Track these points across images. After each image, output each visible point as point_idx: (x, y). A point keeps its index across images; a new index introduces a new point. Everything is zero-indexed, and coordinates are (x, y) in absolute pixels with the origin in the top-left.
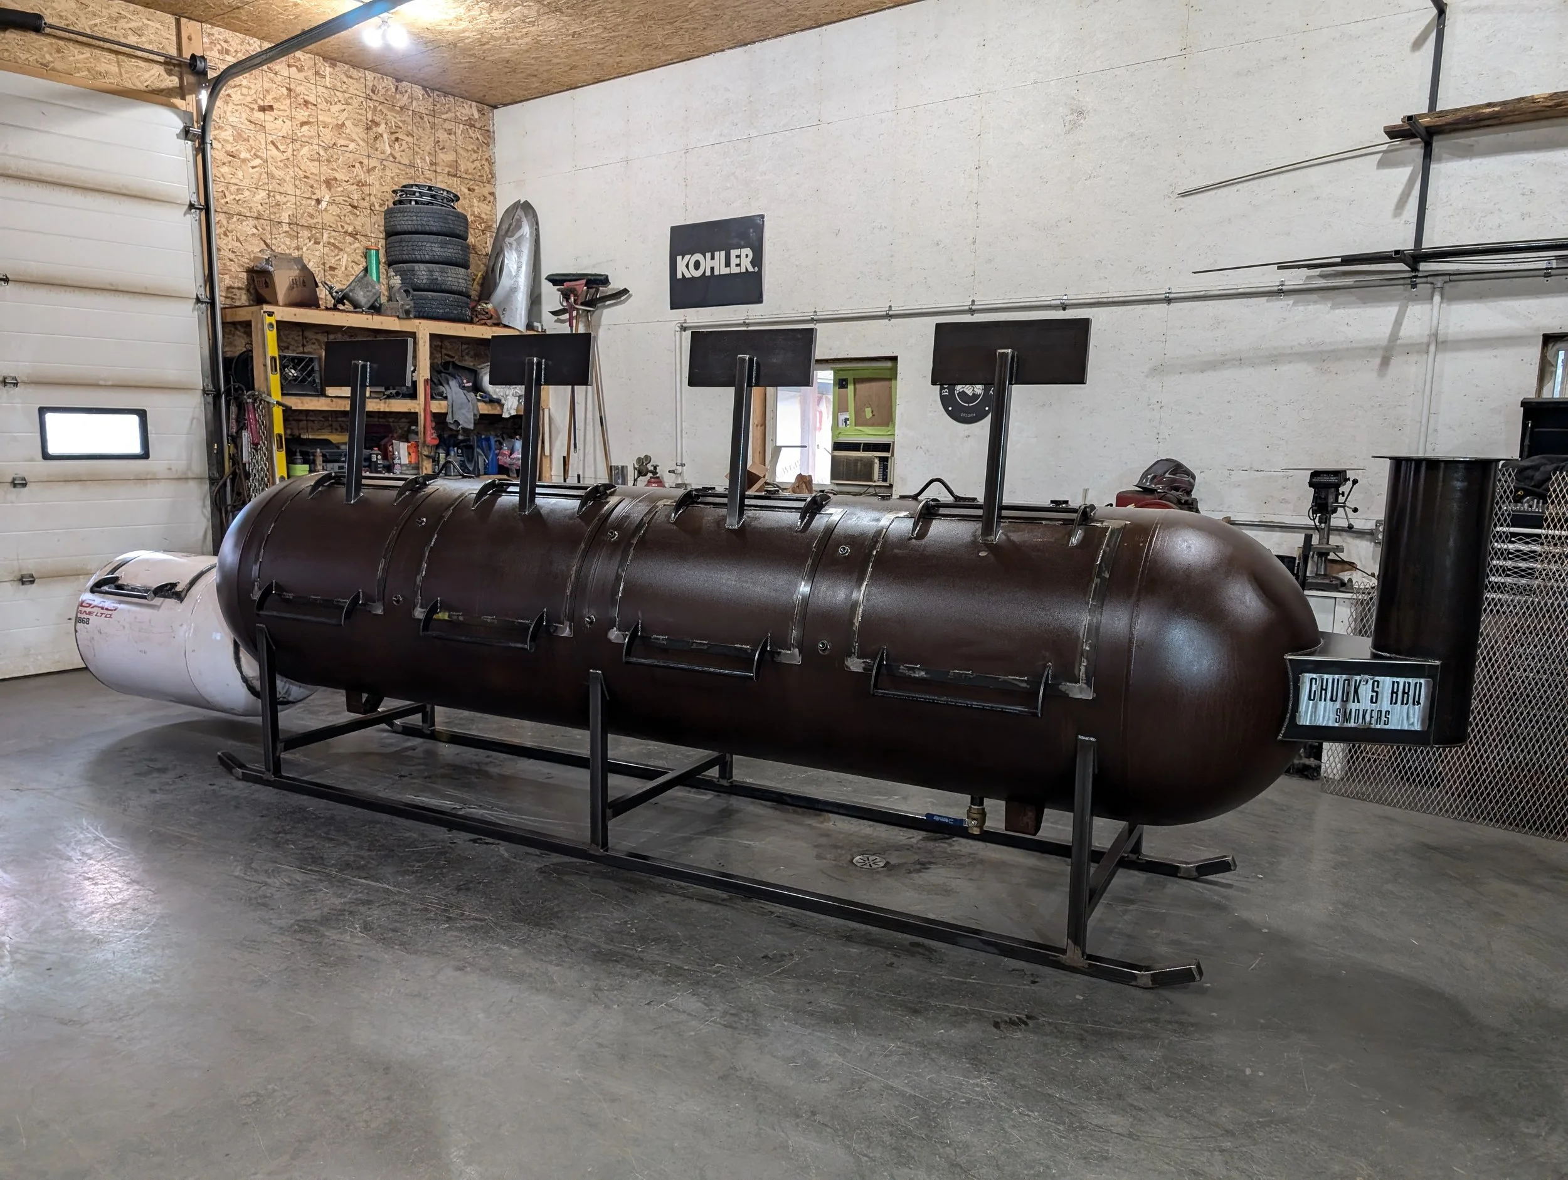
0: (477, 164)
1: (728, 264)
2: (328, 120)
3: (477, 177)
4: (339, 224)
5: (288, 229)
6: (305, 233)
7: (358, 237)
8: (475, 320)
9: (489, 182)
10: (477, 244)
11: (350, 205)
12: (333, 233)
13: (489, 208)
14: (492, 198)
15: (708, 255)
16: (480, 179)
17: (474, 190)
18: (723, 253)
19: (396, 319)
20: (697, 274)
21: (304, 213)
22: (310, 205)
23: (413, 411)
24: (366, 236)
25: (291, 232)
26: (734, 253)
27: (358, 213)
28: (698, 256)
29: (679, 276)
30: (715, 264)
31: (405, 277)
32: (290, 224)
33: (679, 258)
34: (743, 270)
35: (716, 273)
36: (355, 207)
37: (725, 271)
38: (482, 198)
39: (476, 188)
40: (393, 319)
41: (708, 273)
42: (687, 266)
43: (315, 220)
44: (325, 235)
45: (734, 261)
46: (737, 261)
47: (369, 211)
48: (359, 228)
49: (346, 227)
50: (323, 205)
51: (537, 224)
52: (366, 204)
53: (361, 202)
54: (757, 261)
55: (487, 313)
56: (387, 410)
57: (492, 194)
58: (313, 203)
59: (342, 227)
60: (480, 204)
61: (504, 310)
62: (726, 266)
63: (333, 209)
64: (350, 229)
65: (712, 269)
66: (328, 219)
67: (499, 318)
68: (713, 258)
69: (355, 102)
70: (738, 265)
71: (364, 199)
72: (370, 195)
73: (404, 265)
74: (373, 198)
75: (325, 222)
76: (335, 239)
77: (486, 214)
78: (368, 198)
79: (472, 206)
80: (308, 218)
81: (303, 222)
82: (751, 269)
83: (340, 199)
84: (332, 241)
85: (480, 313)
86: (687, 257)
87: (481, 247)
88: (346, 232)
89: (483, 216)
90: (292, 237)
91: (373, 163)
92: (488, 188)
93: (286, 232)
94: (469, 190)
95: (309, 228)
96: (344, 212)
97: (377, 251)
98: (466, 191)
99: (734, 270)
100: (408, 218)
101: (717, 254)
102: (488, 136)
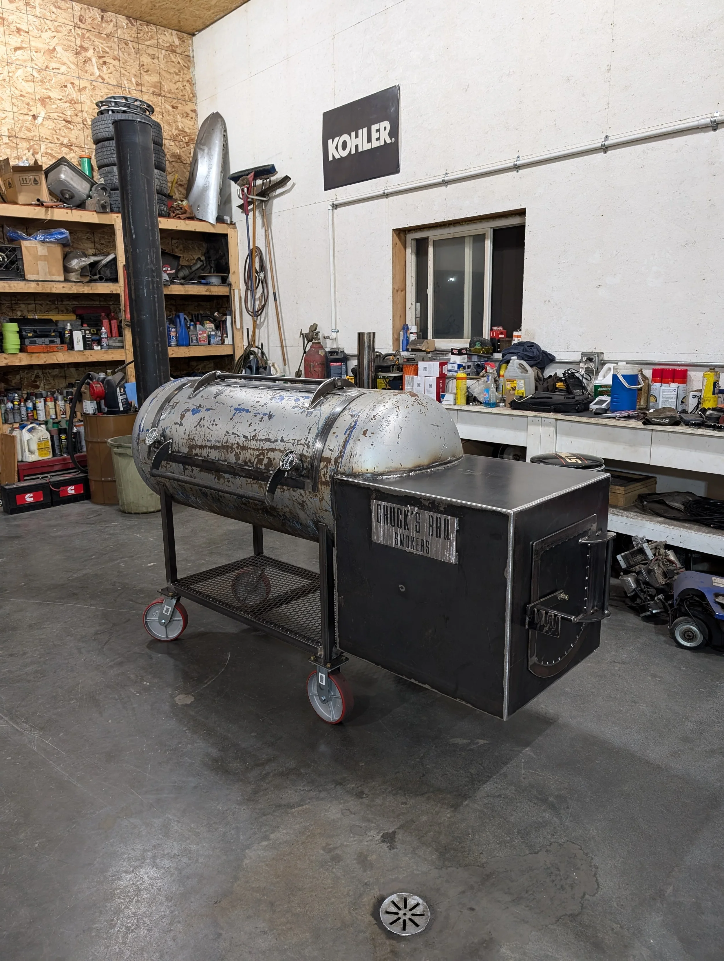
0: (179, 85)
1: (369, 140)
2: (40, 45)
3: (179, 96)
4: (55, 136)
5: (8, 141)
6: (24, 145)
7: (73, 148)
8: (172, 214)
9: (191, 101)
10: (182, 154)
11: (64, 120)
12: (50, 145)
13: (192, 123)
14: (193, 115)
15: (353, 134)
16: (183, 98)
17: (177, 107)
18: (365, 130)
19: (95, 213)
20: (344, 154)
21: (22, 127)
22: (27, 121)
23: (115, 292)
24: (81, 147)
25: (11, 144)
26: (374, 127)
27: (72, 127)
28: (345, 137)
29: (331, 158)
30: (359, 141)
31: (107, 178)
32: (9, 137)
33: (330, 141)
34: (382, 143)
35: (360, 150)
36: (69, 122)
37: (367, 147)
38: (185, 115)
39: (179, 105)
40: (92, 213)
41: (353, 152)
42: (336, 148)
43: (32, 134)
44: (43, 146)
45: (374, 135)
46: (377, 135)
47: (82, 126)
48: (73, 140)
49: (61, 139)
50: (39, 120)
51: (225, 131)
52: (79, 120)
53: (74, 117)
54: (394, 132)
55: (181, 208)
56: (91, 292)
57: (194, 111)
58: (30, 118)
59: (58, 139)
60: (183, 119)
61: (199, 206)
62: (368, 142)
63: (49, 124)
64: (65, 141)
65: (357, 146)
66: (45, 132)
67: (192, 213)
68: (357, 136)
69: (64, 30)
70: (378, 139)
71: (77, 115)
72: (82, 111)
73: (106, 168)
74: (85, 115)
75: (41, 135)
76: (52, 150)
77: (189, 129)
78: (80, 114)
79: (176, 122)
80: (26, 132)
81: (21, 135)
82: (389, 141)
83: (55, 115)
84: (50, 151)
85: (176, 210)
86: (336, 139)
87: (186, 157)
88: (61, 144)
89: (187, 130)
90: (12, 148)
91: (83, 84)
92: (190, 106)
93: (6, 144)
94: (173, 107)
95: (27, 140)
96: (59, 126)
97: (90, 159)
98: (170, 108)
99: (375, 144)
100: (105, 126)
101: (360, 131)
102: (189, 59)
